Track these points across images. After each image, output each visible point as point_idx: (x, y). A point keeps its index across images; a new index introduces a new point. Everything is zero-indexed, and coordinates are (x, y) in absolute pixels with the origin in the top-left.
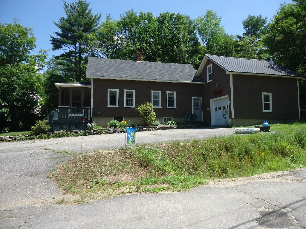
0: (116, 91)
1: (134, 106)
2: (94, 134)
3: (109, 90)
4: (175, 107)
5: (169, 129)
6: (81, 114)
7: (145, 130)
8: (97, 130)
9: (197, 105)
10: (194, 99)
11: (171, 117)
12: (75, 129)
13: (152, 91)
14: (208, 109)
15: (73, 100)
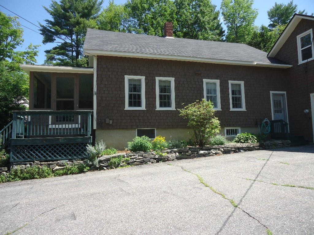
0: (140, 80)
2: (101, 168)
3: (127, 78)
4: (244, 109)
5: (245, 150)
7: (204, 155)
8: (108, 160)
10: (274, 94)
12: (60, 158)
13: (205, 81)
14: (307, 111)
15: (58, 97)
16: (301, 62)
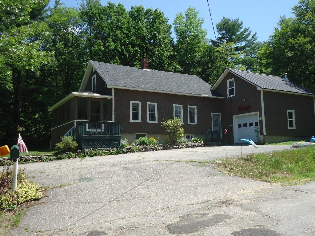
0: (138, 104)
1: (156, 122)
2: (127, 152)
3: (131, 102)
4: (196, 123)
5: (197, 147)
6: (101, 130)
7: (176, 148)
8: (130, 148)
9: (216, 121)
10: (213, 115)
11: (193, 134)
12: (106, 147)
13: (174, 105)
14: (231, 125)
15: (91, 113)
16: (229, 96)
